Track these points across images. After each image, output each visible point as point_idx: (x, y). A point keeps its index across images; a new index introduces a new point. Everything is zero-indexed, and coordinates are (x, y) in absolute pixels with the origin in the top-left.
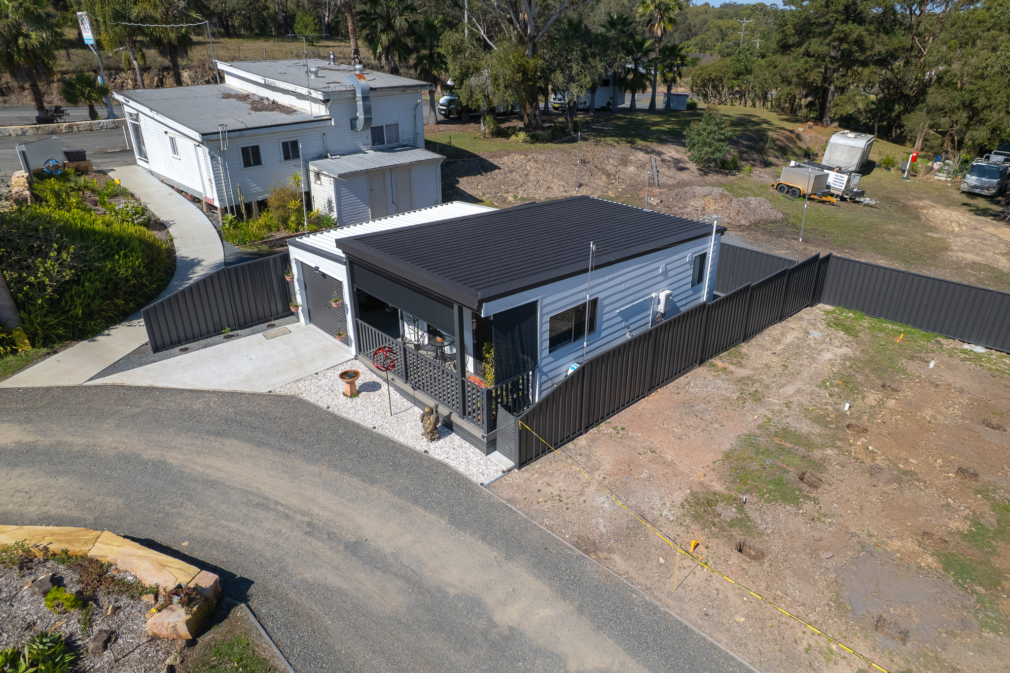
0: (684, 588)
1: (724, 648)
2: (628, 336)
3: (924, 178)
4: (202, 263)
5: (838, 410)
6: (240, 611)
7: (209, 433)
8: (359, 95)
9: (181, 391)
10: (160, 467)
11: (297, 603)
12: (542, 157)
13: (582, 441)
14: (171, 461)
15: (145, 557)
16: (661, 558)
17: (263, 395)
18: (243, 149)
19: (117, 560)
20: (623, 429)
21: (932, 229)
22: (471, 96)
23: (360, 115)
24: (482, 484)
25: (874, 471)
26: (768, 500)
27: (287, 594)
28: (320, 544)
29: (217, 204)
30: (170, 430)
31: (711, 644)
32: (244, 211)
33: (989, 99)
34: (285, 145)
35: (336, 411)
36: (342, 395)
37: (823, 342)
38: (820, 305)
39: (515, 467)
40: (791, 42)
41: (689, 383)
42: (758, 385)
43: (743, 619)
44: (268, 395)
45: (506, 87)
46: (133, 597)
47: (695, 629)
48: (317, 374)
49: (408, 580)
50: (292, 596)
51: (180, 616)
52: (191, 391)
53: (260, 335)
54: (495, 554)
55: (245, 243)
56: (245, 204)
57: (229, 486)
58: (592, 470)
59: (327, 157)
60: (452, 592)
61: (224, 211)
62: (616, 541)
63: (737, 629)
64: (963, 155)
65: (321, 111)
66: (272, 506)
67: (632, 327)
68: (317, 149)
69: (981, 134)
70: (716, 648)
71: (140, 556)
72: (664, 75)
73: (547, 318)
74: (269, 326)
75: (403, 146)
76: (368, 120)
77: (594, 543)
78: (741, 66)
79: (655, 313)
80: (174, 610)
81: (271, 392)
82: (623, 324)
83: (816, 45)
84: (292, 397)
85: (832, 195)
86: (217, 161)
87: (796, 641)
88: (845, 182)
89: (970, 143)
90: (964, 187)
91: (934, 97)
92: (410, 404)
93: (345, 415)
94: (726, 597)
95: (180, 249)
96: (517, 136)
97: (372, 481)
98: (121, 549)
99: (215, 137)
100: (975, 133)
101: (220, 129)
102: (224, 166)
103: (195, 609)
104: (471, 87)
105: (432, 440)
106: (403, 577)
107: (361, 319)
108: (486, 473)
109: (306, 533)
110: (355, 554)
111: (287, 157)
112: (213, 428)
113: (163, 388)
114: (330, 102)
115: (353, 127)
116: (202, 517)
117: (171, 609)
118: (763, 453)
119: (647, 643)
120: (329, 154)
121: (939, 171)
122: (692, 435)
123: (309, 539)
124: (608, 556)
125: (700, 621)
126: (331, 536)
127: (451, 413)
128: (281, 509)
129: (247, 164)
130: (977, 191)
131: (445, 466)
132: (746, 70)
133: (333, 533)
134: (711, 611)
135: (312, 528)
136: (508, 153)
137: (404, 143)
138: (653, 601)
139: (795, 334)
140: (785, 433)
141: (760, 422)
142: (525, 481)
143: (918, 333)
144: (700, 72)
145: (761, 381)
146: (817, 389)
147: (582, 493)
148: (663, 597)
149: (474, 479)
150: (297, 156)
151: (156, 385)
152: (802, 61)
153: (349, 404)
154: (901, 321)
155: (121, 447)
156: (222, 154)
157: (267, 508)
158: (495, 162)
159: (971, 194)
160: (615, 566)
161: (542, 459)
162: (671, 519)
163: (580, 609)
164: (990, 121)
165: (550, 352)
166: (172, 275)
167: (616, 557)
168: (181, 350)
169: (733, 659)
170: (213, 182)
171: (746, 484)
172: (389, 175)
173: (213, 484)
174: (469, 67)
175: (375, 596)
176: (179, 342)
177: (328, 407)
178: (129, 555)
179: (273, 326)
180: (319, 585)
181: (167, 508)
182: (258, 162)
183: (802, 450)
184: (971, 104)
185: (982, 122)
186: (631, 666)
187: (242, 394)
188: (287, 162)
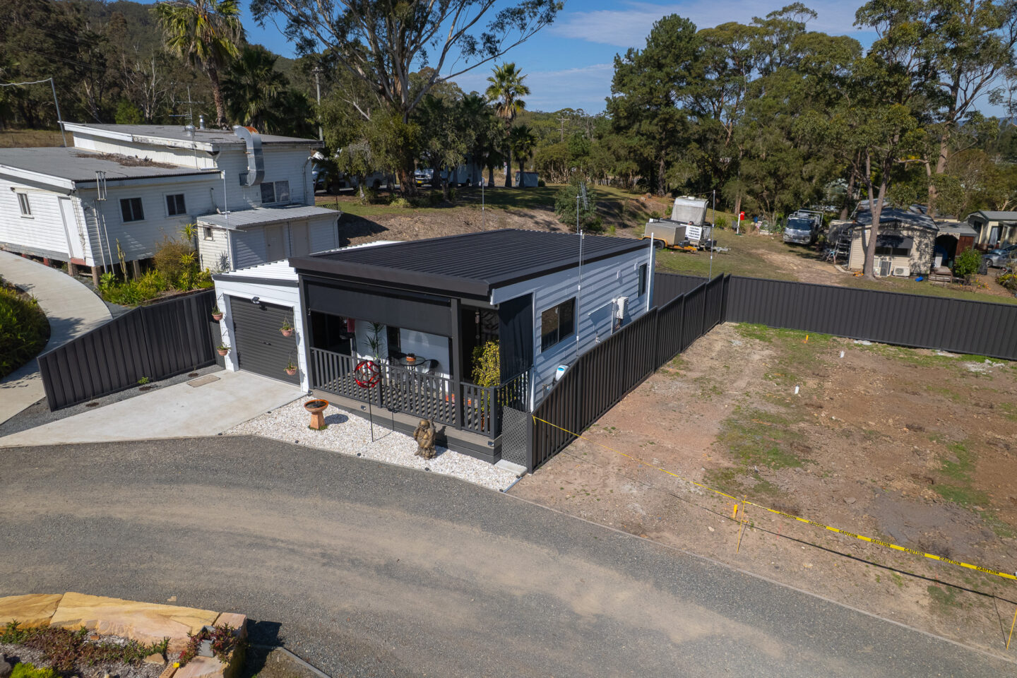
0: (744, 549)
1: (808, 593)
2: (597, 341)
3: (753, 233)
4: (83, 322)
5: (790, 395)
6: (278, 656)
7: (158, 481)
8: (250, 148)
9: (106, 445)
10: (105, 525)
11: (346, 637)
12: (428, 219)
13: (581, 442)
14: (119, 516)
15: (137, 612)
16: (710, 528)
17: (213, 438)
18: (122, 201)
19: (96, 621)
20: (614, 428)
21: (778, 268)
22: (351, 162)
23: (252, 169)
24: (501, 490)
25: (847, 434)
26: (776, 468)
27: (329, 629)
28: (345, 572)
29: (90, 263)
30: (106, 485)
31: (795, 591)
32: (124, 271)
33: (788, 168)
34: (170, 198)
35: (307, 444)
36: (308, 430)
37: (746, 348)
38: (726, 323)
39: (528, 471)
40: (622, 125)
41: (652, 387)
42: (712, 382)
43: (811, 565)
44: (219, 438)
45: (387, 152)
46: (131, 662)
47: (773, 581)
48: (269, 412)
49: (465, 591)
50: (336, 628)
51: (213, 666)
52: (119, 443)
53: (184, 385)
54: (546, 550)
55: (133, 302)
56: (126, 263)
57: (207, 532)
58: (605, 464)
59: (216, 213)
60: (518, 593)
61: (101, 270)
62: (660, 520)
63: (810, 574)
64: (776, 215)
65: (208, 164)
66: (270, 543)
67: (600, 332)
68: (204, 204)
69: (787, 197)
70: (801, 594)
71: (128, 612)
72: (516, 154)
73: (540, 314)
74: (191, 376)
75: (294, 204)
76: (260, 174)
77: (639, 526)
78: (579, 148)
79: (615, 319)
80: (203, 662)
81: (221, 434)
82: (593, 328)
83: (646, 126)
84: (250, 437)
85: (692, 245)
86: (92, 213)
87: (865, 575)
88: (700, 233)
89: (779, 205)
90: (786, 238)
91: (746, 167)
92: (387, 431)
93: (321, 447)
94: (785, 549)
95: (49, 310)
96: (397, 201)
97: (380, 504)
98: (98, 608)
99: (90, 185)
100: (782, 197)
101: (97, 177)
102: (100, 219)
103: (230, 655)
104: (350, 153)
105: (430, 457)
106: (456, 589)
107: (315, 347)
108: (500, 479)
109: (324, 565)
110: (391, 576)
111: (172, 213)
112: (163, 477)
113: (78, 444)
114: (219, 155)
115: (243, 181)
116: (184, 567)
117: (198, 661)
118: (749, 432)
119: (736, 603)
120: (218, 210)
121: (762, 228)
122: (679, 426)
123: (331, 570)
124: (659, 535)
125: (774, 575)
126: (355, 563)
127: (444, 428)
128: (283, 545)
129: (127, 218)
130: (796, 241)
131: (455, 480)
132: (584, 151)
133: (357, 559)
134: (779, 564)
135: (328, 559)
136: (394, 216)
137: (294, 201)
138: (723, 564)
139: (720, 344)
140: (757, 415)
141: (732, 409)
142: (544, 482)
143: (816, 335)
144: (541, 155)
145: (714, 380)
146: (764, 381)
147: (605, 485)
148: (729, 560)
149: (491, 487)
150: (182, 210)
151: (69, 442)
152: (637, 139)
153: (320, 436)
154: (799, 328)
155: (42, 511)
156: (98, 204)
157: (266, 547)
158: (383, 224)
159: (791, 244)
160: (670, 543)
161: (550, 462)
162: (701, 493)
163: (658, 585)
164: (790, 185)
165: (543, 350)
166: (48, 336)
167: (666, 534)
168: (88, 405)
169: (821, 600)
170: (87, 237)
171: (749, 458)
172: (287, 229)
173: (186, 532)
174: (346, 135)
175: (434, 612)
176: (85, 398)
177: (297, 442)
178: (113, 613)
179: (196, 375)
180: (364, 613)
181: (132, 565)
182: (139, 216)
183: (780, 426)
184: (775, 173)
185: (784, 187)
186: (732, 626)
187: (185, 439)
188: (172, 217)
